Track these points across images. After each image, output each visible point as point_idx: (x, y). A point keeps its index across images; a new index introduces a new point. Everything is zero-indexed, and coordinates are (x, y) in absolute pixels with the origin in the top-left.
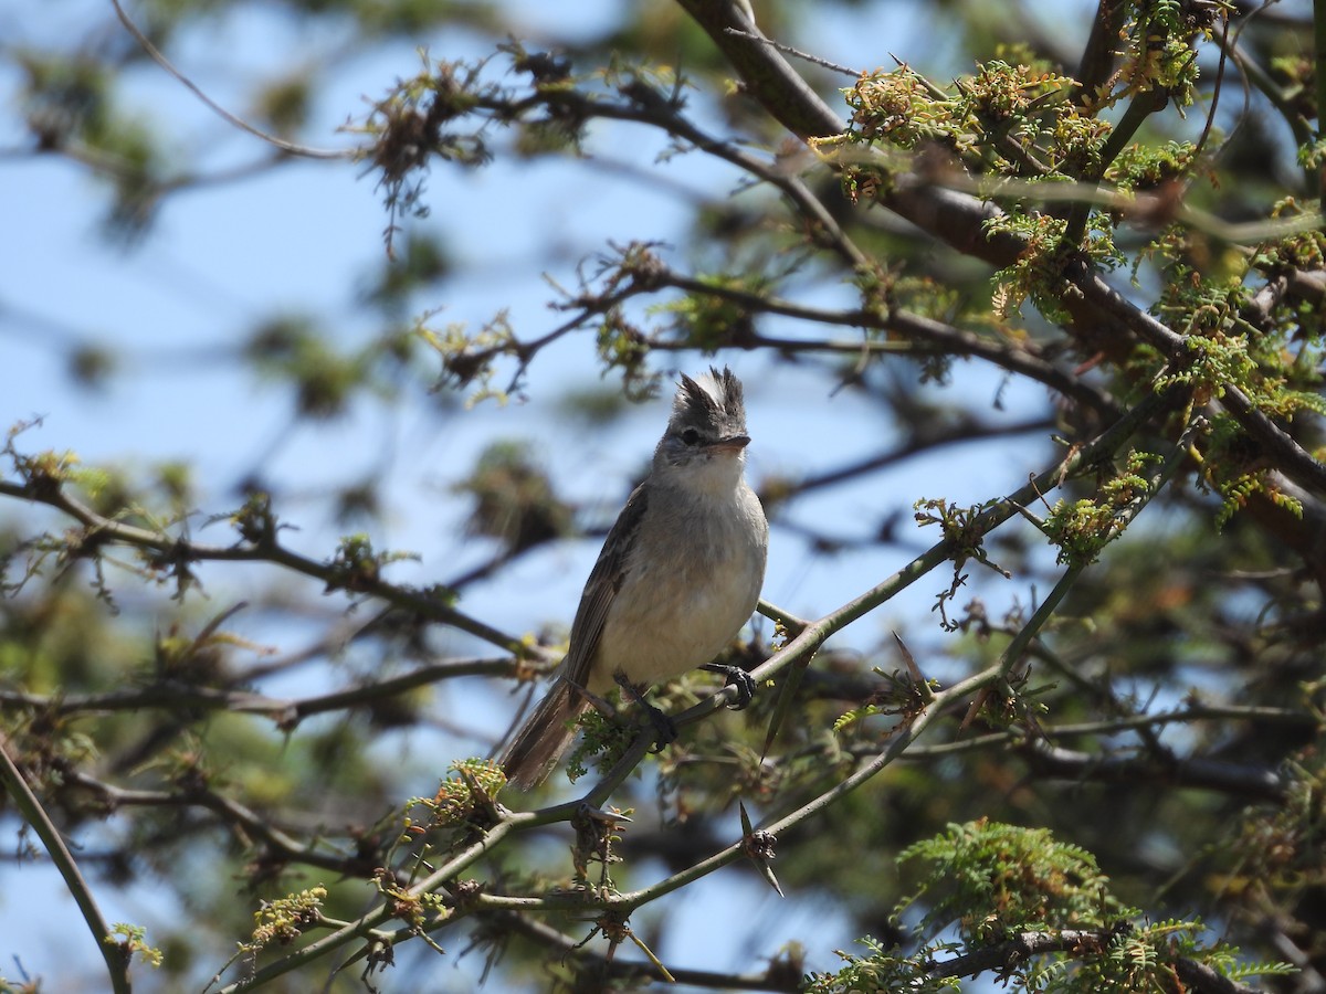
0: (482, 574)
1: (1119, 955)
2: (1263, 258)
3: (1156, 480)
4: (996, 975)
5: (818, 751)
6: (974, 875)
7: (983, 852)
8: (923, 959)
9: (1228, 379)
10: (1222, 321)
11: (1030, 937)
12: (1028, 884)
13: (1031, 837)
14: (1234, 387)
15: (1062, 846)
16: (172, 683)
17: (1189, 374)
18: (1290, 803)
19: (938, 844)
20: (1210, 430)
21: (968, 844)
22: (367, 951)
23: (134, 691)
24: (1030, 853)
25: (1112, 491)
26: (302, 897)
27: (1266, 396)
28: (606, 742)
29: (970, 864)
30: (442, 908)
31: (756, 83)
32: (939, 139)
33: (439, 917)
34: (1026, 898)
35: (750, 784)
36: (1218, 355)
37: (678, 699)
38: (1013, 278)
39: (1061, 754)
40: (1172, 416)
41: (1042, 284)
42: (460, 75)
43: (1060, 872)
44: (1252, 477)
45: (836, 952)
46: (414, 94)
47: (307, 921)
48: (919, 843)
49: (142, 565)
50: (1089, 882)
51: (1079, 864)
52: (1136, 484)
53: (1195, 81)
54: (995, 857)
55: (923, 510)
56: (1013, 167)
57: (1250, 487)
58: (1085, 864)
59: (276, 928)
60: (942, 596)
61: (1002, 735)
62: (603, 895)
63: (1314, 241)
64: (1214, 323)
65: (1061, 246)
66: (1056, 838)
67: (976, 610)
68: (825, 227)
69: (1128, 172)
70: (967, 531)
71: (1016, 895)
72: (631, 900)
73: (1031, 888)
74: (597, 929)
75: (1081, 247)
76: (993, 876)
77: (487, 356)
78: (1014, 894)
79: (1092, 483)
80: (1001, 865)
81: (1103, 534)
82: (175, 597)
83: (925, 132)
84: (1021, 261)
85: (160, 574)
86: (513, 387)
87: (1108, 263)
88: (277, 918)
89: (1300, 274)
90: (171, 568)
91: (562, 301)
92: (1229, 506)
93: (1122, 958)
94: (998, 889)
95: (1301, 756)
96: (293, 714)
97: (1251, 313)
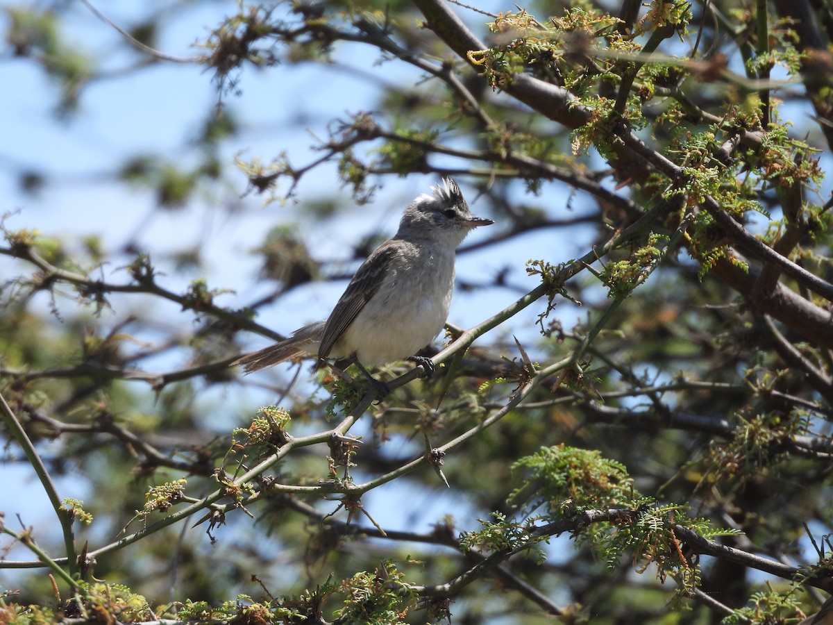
0: (268, 301)
1: (642, 523)
2: (727, 124)
3: (665, 250)
4: (571, 534)
5: (465, 406)
6: (556, 476)
7: (562, 463)
8: (528, 525)
9: (707, 192)
10: (703, 158)
11: (591, 513)
12: (587, 482)
13: (589, 455)
14: (710, 197)
15: (607, 460)
16: (91, 363)
17: (684, 189)
18: (736, 438)
19: (535, 458)
20: (696, 222)
21: (553, 458)
22: (209, 516)
23: (70, 367)
24: (588, 464)
25: (639, 256)
26: (173, 485)
27: (728, 202)
28: (348, 397)
29: (554, 470)
30: (253, 491)
31: (433, 22)
32: (543, 53)
33: (251, 497)
34: (586, 490)
35: (426, 424)
36: (701, 178)
37: (384, 375)
38: (582, 133)
39: (604, 408)
40: (671, 215)
41: (600, 137)
42: (261, 15)
43: (606, 476)
44: (720, 249)
45: (479, 520)
46: (235, 25)
47: (176, 499)
48: (524, 458)
49: (77, 294)
50: (622, 482)
51: (617, 471)
52: (654, 252)
53: (690, 21)
54: (568, 466)
55: (530, 266)
56: (585, 69)
57: (719, 255)
58: (621, 471)
59: (158, 503)
60: (542, 316)
61: (571, 398)
62: (345, 485)
63: (756, 114)
64: (699, 160)
65: (612, 115)
66: (603, 456)
67: (556, 325)
68: (471, 104)
69: (650, 73)
70: (556, 278)
71: (580, 488)
72: (362, 488)
73: (589, 484)
74: (342, 505)
75: (623, 116)
76: (567, 477)
77: (274, 177)
78: (579, 488)
79: (628, 252)
80: (572, 471)
81: (635, 281)
82: (95, 313)
83: (535, 49)
84: (588, 124)
85: (87, 299)
86: (289, 195)
87: (639, 125)
88: (158, 496)
89: (748, 133)
90: (93, 296)
91: (318, 145)
92: (706, 266)
93: (643, 525)
94: (570, 485)
95: (742, 411)
96: (161, 381)
97: (720, 155)
